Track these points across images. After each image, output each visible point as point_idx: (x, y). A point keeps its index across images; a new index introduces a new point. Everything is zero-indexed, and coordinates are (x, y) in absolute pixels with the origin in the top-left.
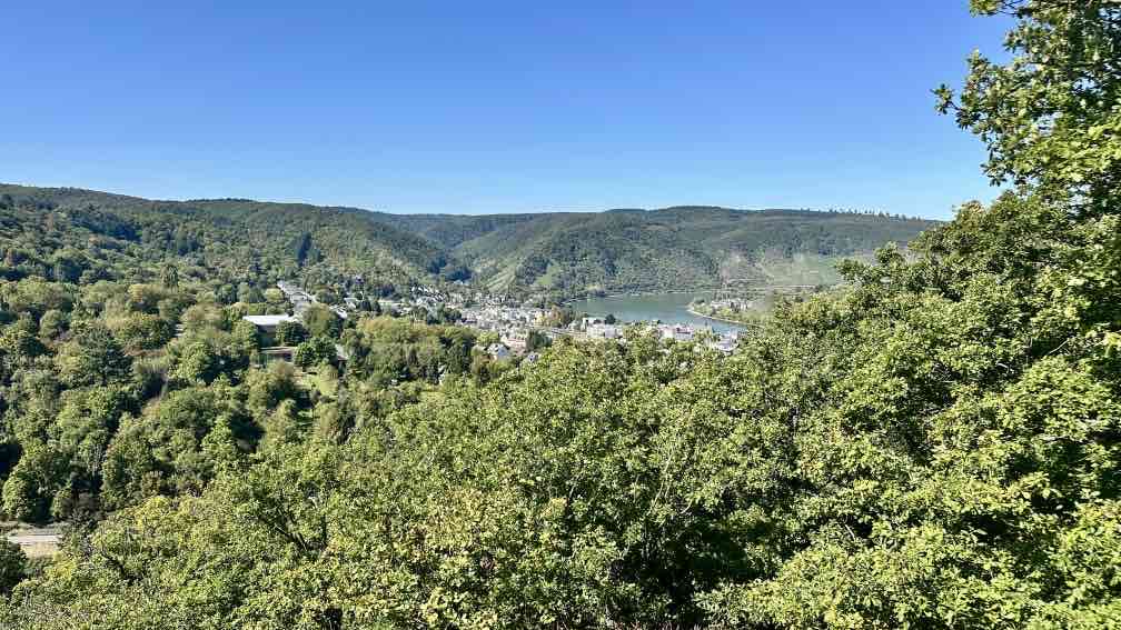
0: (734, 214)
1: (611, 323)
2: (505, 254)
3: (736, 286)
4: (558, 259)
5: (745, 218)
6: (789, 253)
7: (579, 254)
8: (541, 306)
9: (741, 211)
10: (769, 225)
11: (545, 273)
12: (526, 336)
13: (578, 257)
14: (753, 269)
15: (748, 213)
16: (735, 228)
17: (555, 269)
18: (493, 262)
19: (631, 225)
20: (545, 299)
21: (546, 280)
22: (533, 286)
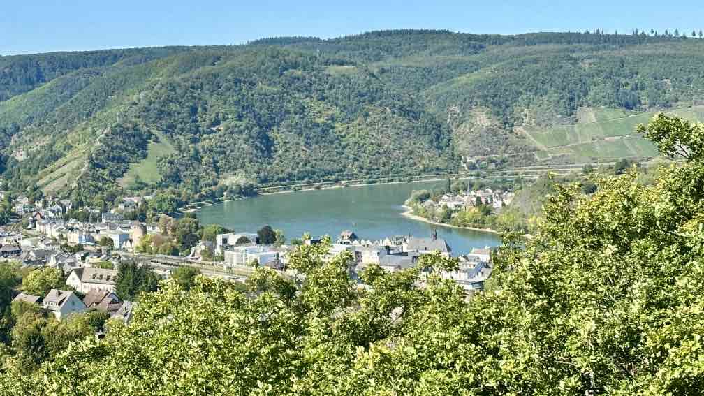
0: (476, 43)
1: (267, 243)
2: (70, 125)
3: (485, 168)
4: (169, 130)
5: (495, 50)
6: (570, 108)
7: (205, 120)
8: (140, 217)
9: (486, 38)
10: (535, 61)
11: (145, 156)
12: (114, 273)
13: (204, 126)
14: (512, 138)
15: (499, 40)
16: (477, 66)
17: (162, 149)
18: (47, 140)
19: (295, 66)
20: (145, 203)
21: (146, 169)
22: (125, 182)
